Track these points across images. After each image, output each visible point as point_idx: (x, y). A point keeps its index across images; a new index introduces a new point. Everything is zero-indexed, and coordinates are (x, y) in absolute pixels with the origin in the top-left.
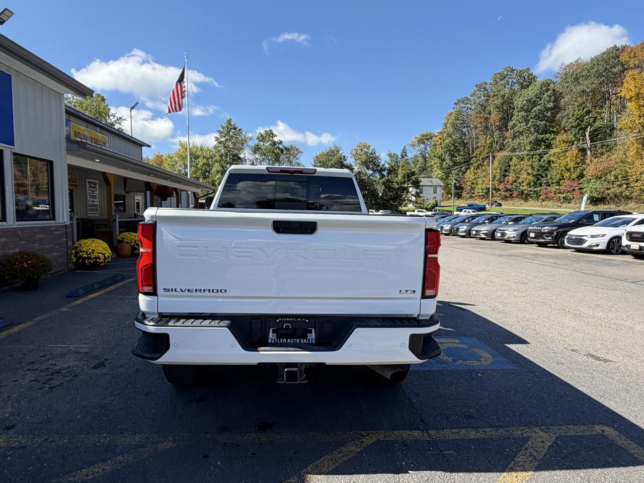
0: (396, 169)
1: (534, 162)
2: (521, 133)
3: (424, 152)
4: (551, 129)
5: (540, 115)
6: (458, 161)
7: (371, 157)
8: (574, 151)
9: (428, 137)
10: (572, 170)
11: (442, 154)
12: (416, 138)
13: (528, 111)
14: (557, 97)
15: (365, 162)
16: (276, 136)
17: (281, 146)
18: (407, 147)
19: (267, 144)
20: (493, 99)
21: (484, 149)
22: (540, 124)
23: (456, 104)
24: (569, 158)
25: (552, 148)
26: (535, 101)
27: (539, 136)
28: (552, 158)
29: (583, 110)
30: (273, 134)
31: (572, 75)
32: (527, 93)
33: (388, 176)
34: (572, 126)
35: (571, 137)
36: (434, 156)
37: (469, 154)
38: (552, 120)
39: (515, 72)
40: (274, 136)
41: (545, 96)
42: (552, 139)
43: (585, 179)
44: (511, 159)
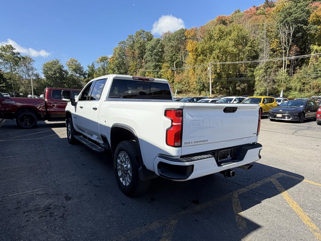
0: (93, 74)
1: (155, 75)
2: (149, 61)
3: (103, 66)
4: (161, 61)
5: (157, 54)
6: (122, 72)
7: (78, 67)
8: (170, 71)
9: (105, 59)
10: (170, 79)
11: (113, 68)
12: (99, 58)
13: (152, 51)
14: (163, 47)
15: (75, 69)
16: (15, 49)
17: (19, 56)
18: (95, 63)
19: (8, 54)
20: (136, 43)
21: (133, 67)
22: (157, 58)
23: (119, 44)
24: (168, 74)
25: (162, 69)
26: (154, 47)
27: (157, 63)
28: (162, 73)
29: (172, 54)
30: (12, 47)
31: (168, 38)
32: (151, 43)
33: (88, 78)
34: (169, 60)
35: (169, 65)
36: (110, 69)
37: (127, 69)
38: (161, 57)
39: (145, 32)
40: (14, 50)
41: (158, 45)
42: (162, 65)
43: (174, 83)
44: (145, 73)
